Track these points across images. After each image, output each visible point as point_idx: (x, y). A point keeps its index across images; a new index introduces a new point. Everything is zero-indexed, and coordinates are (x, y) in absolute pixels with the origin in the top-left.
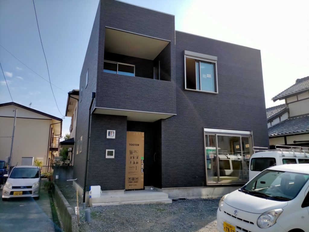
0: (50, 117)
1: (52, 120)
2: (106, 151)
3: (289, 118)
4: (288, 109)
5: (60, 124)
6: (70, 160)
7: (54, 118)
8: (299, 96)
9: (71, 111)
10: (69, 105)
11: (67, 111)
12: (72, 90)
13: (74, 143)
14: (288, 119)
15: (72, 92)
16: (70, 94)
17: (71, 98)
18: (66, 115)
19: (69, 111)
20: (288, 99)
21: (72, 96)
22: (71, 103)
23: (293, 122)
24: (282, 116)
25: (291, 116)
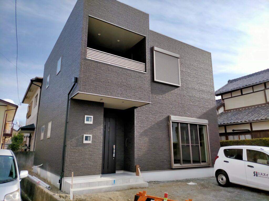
0: (5, 103)
1: (7, 106)
2: (83, 136)
3: (225, 110)
4: (224, 104)
5: (15, 110)
6: (28, 146)
7: (9, 105)
8: (232, 93)
9: (29, 98)
10: (29, 92)
11: (26, 97)
12: (35, 77)
13: (34, 129)
14: (224, 112)
15: (35, 79)
16: (32, 81)
17: (33, 85)
18: (23, 102)
19: (27, 98)
20: (223, 95)
21: (34, 83)
22: (32, 90)
23: (230, 114)
24: (219, 109)
25: (226, 109)
